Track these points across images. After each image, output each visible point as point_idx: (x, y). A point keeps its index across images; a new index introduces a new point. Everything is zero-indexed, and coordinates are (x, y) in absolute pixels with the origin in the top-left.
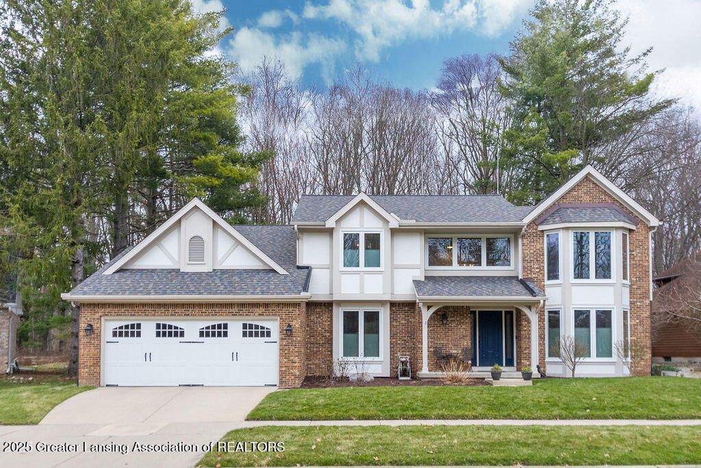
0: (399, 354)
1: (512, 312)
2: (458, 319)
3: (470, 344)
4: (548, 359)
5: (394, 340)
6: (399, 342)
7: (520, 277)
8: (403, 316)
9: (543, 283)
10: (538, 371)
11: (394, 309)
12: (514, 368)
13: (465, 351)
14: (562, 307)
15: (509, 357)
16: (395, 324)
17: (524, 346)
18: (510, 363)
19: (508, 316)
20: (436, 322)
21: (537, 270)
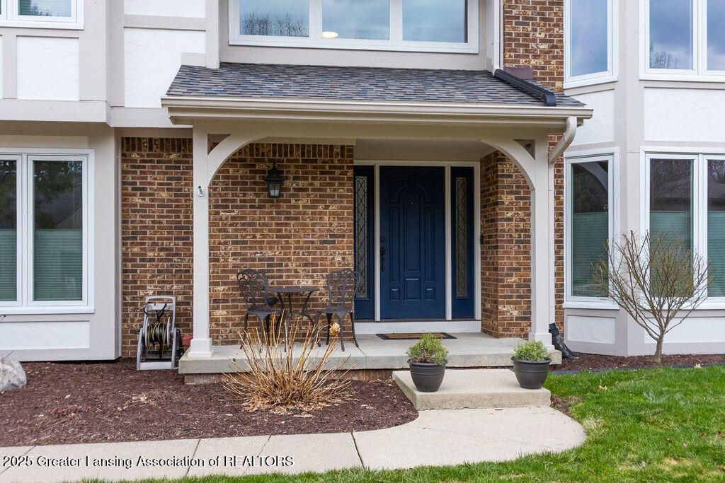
0: (150, 289)
1: (471, 170)
2: (317, 184)
3: (350, 259)
4: (570, 301)
5: (136, 250)
6: (150, 254)
7: (497, 66)
8: (163, 179)
9: (558, 84)
10: (554, 342)
11: (135, 155)
12: (476, 326)
13: (335, 279)
14: (616, 149)
15: (462, 294)
16: (138, 200)
17: (505, 263)
18: (464, 310)
19: (460, 180)
20: (251, 195)
21: (544, 47)
